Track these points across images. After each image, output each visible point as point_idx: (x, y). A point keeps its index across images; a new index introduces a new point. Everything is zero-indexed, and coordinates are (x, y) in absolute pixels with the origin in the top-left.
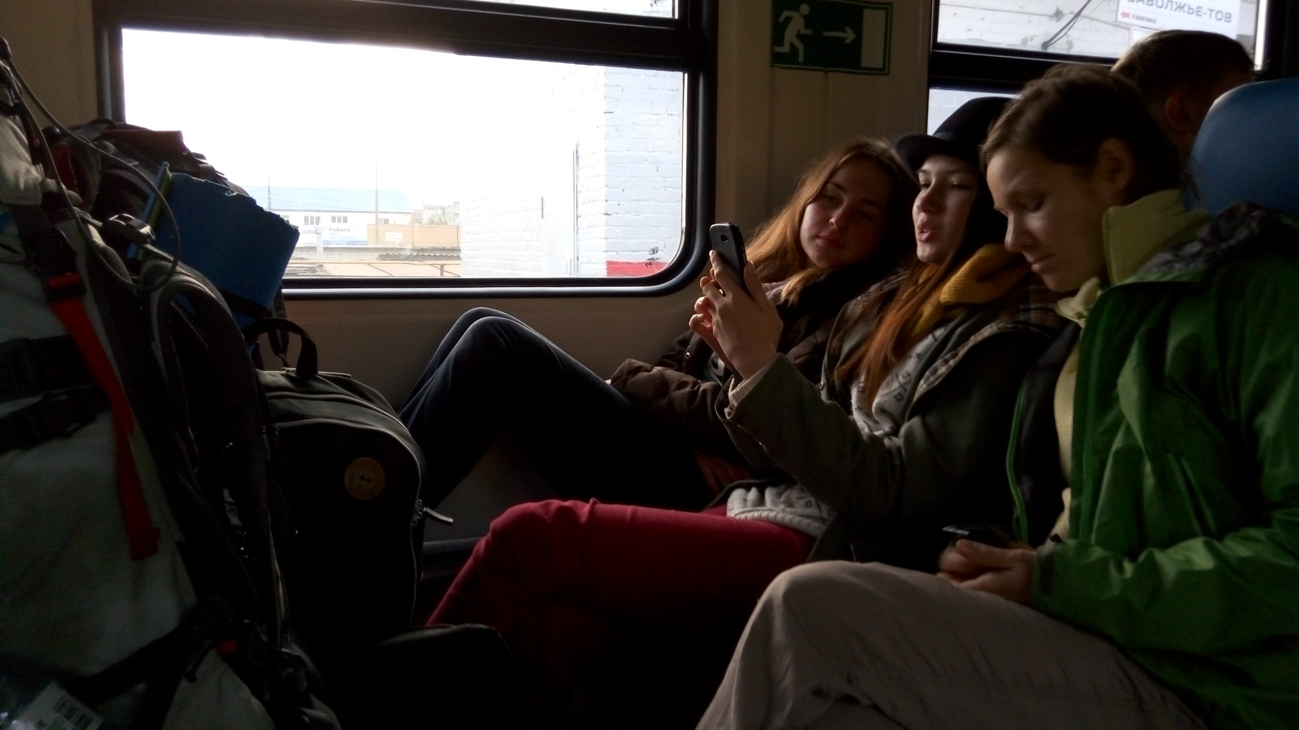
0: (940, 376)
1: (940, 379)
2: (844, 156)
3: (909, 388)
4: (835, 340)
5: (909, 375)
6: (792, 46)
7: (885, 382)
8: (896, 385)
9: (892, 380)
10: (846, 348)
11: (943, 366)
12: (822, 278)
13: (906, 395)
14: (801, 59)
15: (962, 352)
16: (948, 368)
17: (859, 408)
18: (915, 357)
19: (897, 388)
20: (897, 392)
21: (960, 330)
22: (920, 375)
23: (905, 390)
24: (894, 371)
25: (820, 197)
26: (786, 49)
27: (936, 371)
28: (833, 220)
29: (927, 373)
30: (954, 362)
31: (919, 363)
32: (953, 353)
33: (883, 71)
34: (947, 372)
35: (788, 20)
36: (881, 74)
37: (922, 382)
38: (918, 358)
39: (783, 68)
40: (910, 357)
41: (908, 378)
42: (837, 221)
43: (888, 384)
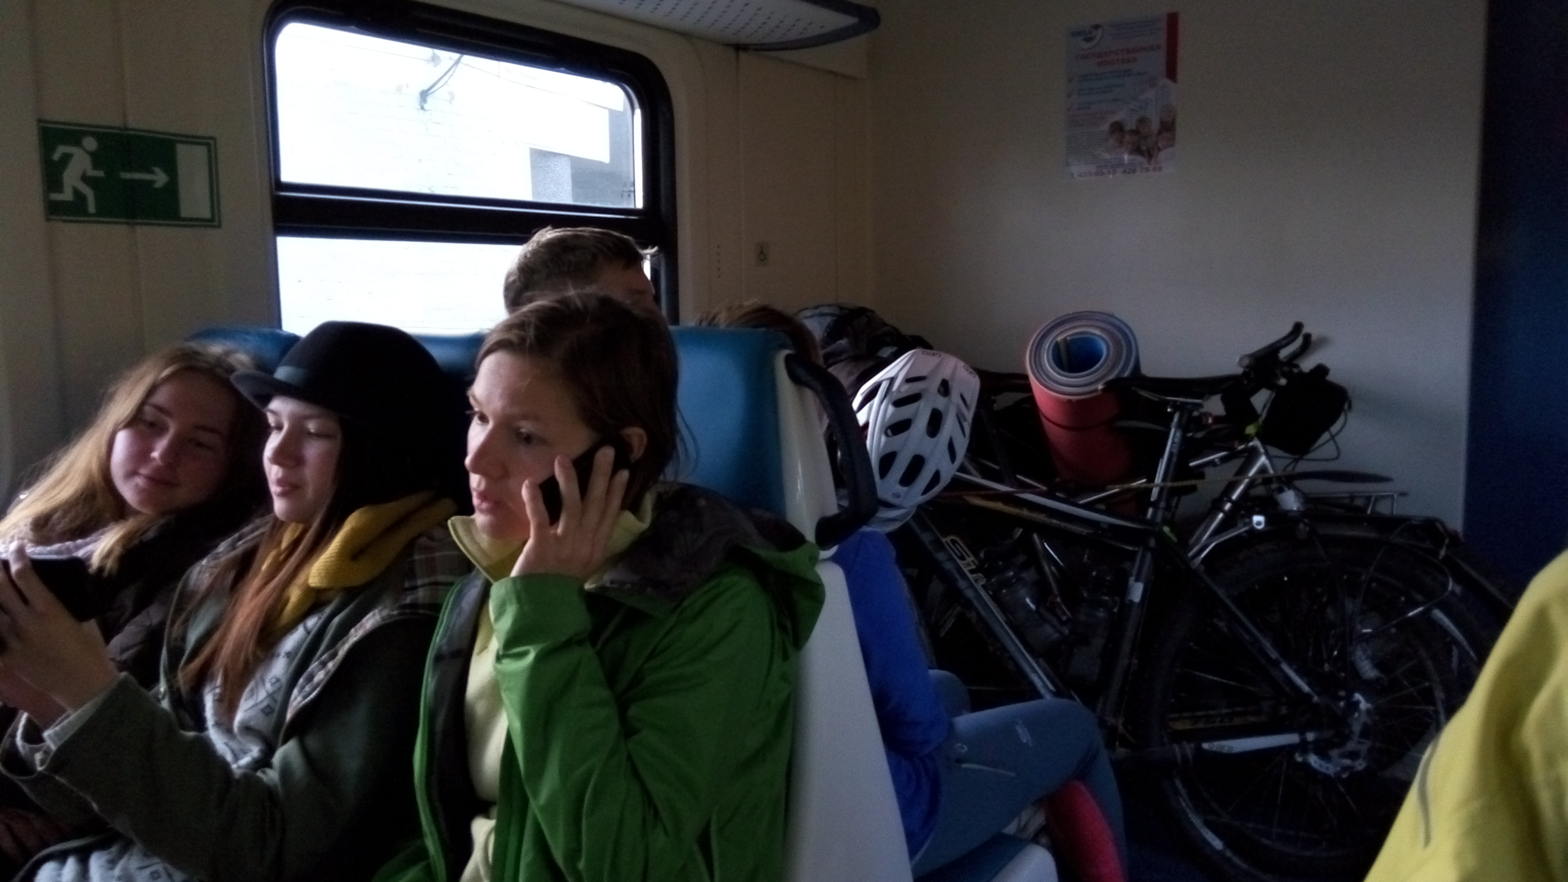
0: (318, 685)
1: (318, 689)
2: (166, 368)
3: (279, 697)
4: (176, 627)
5: (278, 680)
6: (76, 192)
7: (248, 690)
8: (262, 694)
9: (257, 686)
10: (193, 637)
11: (320, 670)
12: (151, 534)
13: (277, 708)
14: (92, 209)
15: (343, 650)
16: (327, 673)
17: (218, 724)
18: (284, 657)
19: (264, 699)
20: (265, 704)
21: (336, 620)
22: (292, 682)
23: (275, 701)
24: (258, 675)
25: (135, 421)
26: (67, 196)
27: (311, 678)
28: (156, 454)
29: (301, 681)
30: (334, 665)
31: (289, 663)
32: (332, 651)
33: (213, 222)
34: (326, 679)
35: (66, 158)
36: (210, 226)
37: (296, 691)
38: (288, 657)
39: (65, 221)
40: (279, 655)
41: (278, 685)
42: (164, 456)
43: (252, 690)
